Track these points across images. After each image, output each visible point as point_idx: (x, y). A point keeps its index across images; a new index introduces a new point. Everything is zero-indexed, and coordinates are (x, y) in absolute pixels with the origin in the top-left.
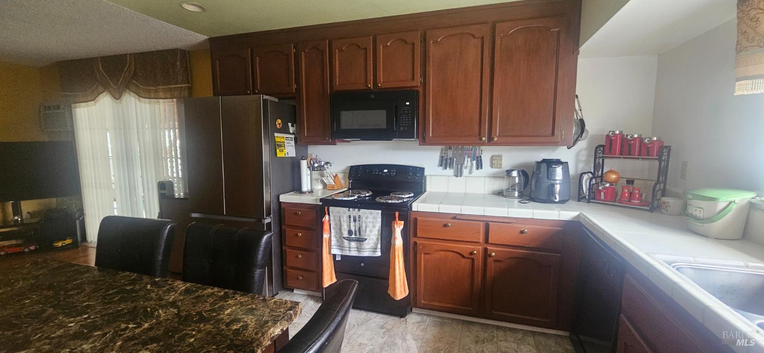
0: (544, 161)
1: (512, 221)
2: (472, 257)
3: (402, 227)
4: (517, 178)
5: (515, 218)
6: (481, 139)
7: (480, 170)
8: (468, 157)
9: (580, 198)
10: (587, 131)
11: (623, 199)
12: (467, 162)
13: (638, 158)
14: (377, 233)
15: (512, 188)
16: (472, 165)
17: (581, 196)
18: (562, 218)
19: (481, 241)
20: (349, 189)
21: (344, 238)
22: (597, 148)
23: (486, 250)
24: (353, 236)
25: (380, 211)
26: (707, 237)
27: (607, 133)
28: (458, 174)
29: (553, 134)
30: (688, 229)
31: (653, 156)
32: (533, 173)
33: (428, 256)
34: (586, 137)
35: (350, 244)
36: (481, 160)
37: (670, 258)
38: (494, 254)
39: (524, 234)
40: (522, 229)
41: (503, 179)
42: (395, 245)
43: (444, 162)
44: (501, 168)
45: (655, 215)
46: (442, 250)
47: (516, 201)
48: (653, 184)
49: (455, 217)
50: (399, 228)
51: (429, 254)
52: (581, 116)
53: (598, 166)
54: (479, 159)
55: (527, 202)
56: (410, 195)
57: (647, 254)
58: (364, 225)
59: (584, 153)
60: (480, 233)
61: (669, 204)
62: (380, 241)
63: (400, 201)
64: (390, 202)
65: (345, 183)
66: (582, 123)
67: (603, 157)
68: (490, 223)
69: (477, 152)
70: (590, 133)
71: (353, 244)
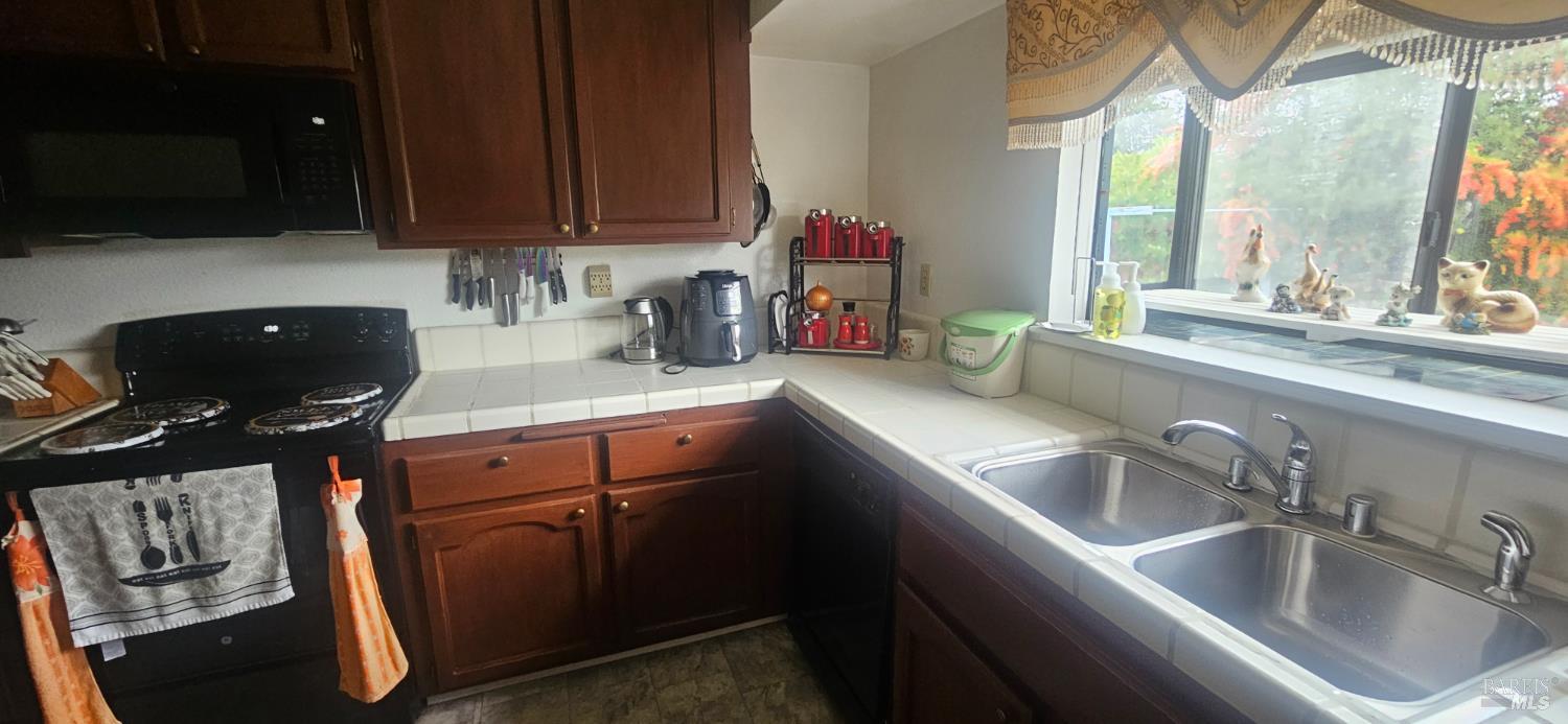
0: (703, 275)
1: (657, 421)
2: (575, 523)
3: (357, 496)
4: (650, 318)
5: (664, 414)
6: (558, 229)
7: (562, 304)
8: (528, 274)
9: (773, 345)
10: (775, 210)
11: (843, 340)
12: (527, 284)
13: (858, 262)
14: (267, 534)
15: (641, 337)
16: (540, 293)
17: (774, 342)
18: (754, 397)
19: (592, 481)
20: (127, 403)
21: (128, 582)
22: (793, 243)
23: (605, 498)
24: (169, 565)
25: (268, 467)
26: (981, 397)
27: (807, 214)
28: (507, 317)
29: (717, 217)
30: (952, 386)
31: (882, 257)
32: (684, 303)
33: (452, 554)
34: (772, 222)
35: (157, 595)
36: (561, 280)
37: (966, 458)
38: (625, 504)
39: (686, 446)
40: (681, 436)
41: (617, 321)
42: (341, 553)
43: (463, 290)
44: (611, 295)
45: (893, 363)
46: (494, 528)
47: (654, 369)
48: (887, 308)
49: (517, 436)
50: (347, 501)
51: (456, 547)
52: (760, 177)
53: (796, 280)
54: (556, 278)
55: (679, 368)
56: (372, 394)
57: (934, 457)
58: (209, 523)
59: (769, 254)
60: (588, 462)
61: (912, 343)
62: (283, 558)
63: (338, 421)
64: (303, 428)
65: (107, 383)
66: (763, 192)
67: (801, 261)
68: (608, 435)
69: (550, 260)
70: (780, 213)
71: (174, 592)
